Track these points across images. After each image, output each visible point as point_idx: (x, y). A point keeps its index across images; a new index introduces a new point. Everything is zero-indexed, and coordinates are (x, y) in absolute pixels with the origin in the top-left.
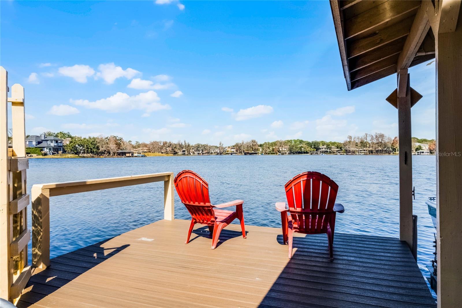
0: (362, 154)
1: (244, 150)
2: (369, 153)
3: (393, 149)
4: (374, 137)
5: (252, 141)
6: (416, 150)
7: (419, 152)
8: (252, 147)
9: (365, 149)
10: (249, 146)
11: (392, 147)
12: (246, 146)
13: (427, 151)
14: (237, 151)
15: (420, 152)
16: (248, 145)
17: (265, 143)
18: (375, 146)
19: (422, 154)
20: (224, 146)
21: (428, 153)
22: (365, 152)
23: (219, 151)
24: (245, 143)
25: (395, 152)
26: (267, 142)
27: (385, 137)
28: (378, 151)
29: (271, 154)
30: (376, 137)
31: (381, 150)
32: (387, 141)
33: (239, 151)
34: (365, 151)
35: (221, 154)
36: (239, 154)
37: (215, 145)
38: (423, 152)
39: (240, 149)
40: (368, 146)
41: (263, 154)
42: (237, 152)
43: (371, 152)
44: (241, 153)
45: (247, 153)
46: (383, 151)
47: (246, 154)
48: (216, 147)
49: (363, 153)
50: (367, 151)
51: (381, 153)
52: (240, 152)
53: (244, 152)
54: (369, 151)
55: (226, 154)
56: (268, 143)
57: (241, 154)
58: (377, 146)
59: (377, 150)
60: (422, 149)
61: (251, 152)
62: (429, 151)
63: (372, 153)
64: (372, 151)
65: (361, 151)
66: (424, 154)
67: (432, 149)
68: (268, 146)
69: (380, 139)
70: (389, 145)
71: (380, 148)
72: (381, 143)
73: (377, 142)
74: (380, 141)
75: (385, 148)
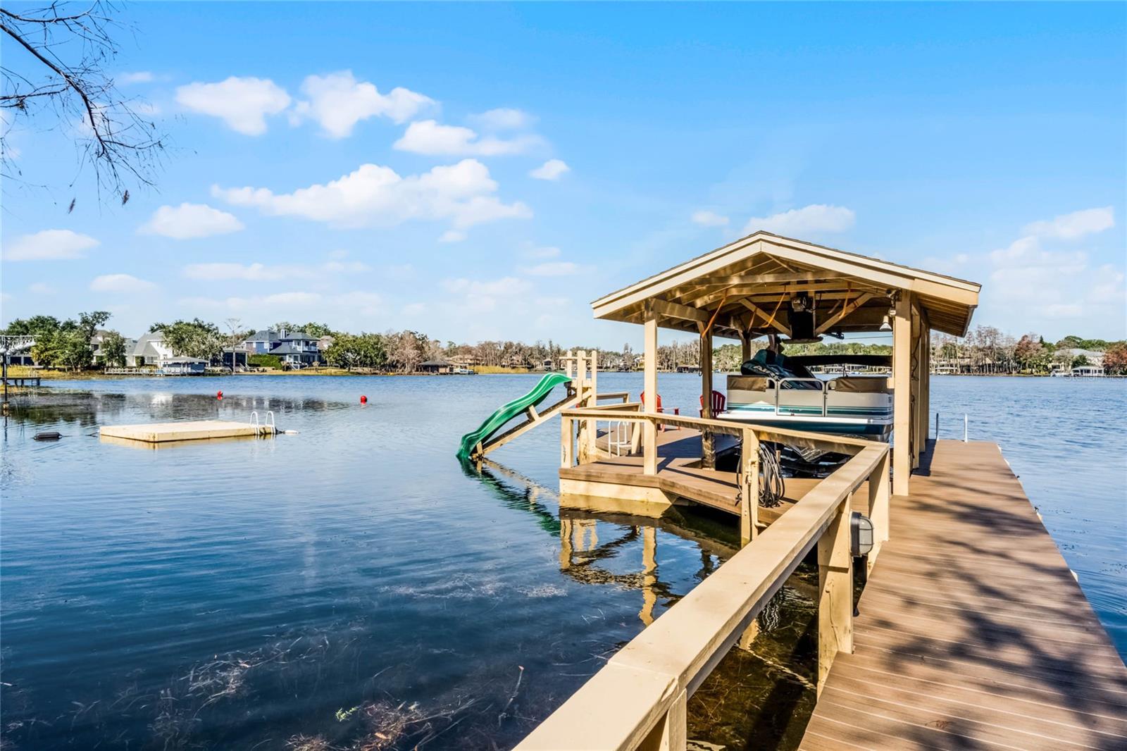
0: (944, 373)
1: (677, 361)
2: (962, 372)
3: (1018, 363)
4: (975, 335)
6: (1074, 366)
7: (1078, 371)
8: (695, 356)
9: (952, 361)
10: (688, 353)
11: (1014, 359)
12: (681, 353)
13: (1097, 369)
14: (662, 364)
15: (1082, 371)
16: (686, 352)
17: (724, 346)
18: (975, 355)
19: (1087, 374)
20: (634, 353)
21: (1100, 372)
22: (952, 368)
23: (622, 364)
24: (679, 347)
25: (1024, 369)
26: (728, 344)
27: (999, 335)
28: (982, 366)
30: (980, 335)
31: (989, 365)
32: (1003, 345)
33: (666, 364)
34: (952, 366)
35: (627, 369)
36: (666, 370)
37: (614, 351)
38: (1088, 371)
39: (669, 360)
40: (959, 355)
41: (719, 370)
42: (661, 366)
43: (967, 369)
44: (671, 368)
45: (685, 368)
46: (994, 367)
47: (680, 370)
48: (617, 355)
49: (947, 370)
50: (956, 366)
51: (990, 371)
52: (668, 366)
53: (676, 366)
54: (962, 367)
55: (638, 369)
56: (730, 347)
57: (669, 370)
58: (980, 354)
59: (981, 364)
60: (1088, 364)
61: (692, 367)
62: (1103, 369)
63: (969, 371)
64: (969, 366)
65: (943, 366)
66: (1091, 374)
67: (1111, 364)
68: (729, 354)
69: (988, 339)
70: (1009, 354)
71: (988, 361)
72: (990, 348)
73: (981, 346)
74: (988, 343)
75: (999, 360)
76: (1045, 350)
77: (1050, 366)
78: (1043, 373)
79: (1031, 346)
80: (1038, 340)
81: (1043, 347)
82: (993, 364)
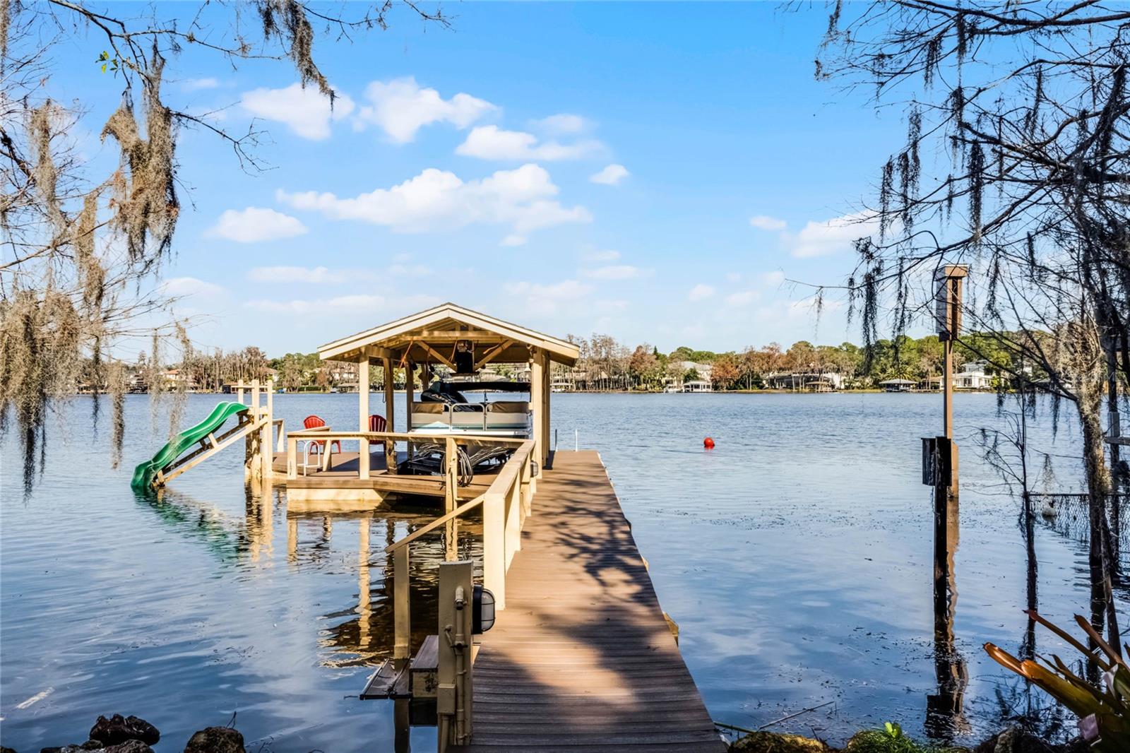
0: (559, 390)
1: (222, 377)
2: (577, 388)
3: (635, 377)
4: (590, 344)
5: (249, 351)
6: (685, 381)
7: (688, 387)
8: (248, 370)
9: (566, 375)
10: (238, 366)
11: (630, 373)
12: (228, 366)
13: (706, 384)
14: (198, 382)
15: (692, 386)
16: (235, 364)
17: (289, 355)
18: (591, 368)
19: (695, 390)
20: (150, 365)
21: (708, 387)
22: (566, 384)
23: (134, 382)
24: (224, 356)
25: (639, 384)
26: (292, 353)
27: (615, 346)
28: (598, 381)
29: (309, 389)
30: (595, 344)
31: (605, 379)
32: (619, 356)
33: (204, 382)
34: (567, 381)
35: (143, 390)
36: (205, 390)
38: (697, 387)
39: (209, 376)
41: (285, 389)
42: (196, 385)
43: (582, 385)
44: (213, 387)
45: (232, 387)
46: (609, 382)
47: (227, 390)
49: (561, 387)
50: (571, 381)
51: (606, 387)
52: (208, 384)
53: (221, 384)
54: (577, 382)
56: (296, 357)
57: (210, 390)
58: (596, 366)
59: (597, 379)
60: (698, 379)
62: (711, 384)
63: (584, 387)
64: (584, 381)
65: (558, 381)
66: (700, 390)
67: (718, 378)
68: (298, 367)
69: (603, 350)
70: (624, 367)
71: (604, 375)
72: (606, 360)
73: (597, 358)
74: (604, 355)
75: (615, 374)
76: (658, 363)
77: (663, 381)
78: (657, 389)
79: (645, 358)
80: (652, 352)
81: (657, 359)
82: (609, 379)
